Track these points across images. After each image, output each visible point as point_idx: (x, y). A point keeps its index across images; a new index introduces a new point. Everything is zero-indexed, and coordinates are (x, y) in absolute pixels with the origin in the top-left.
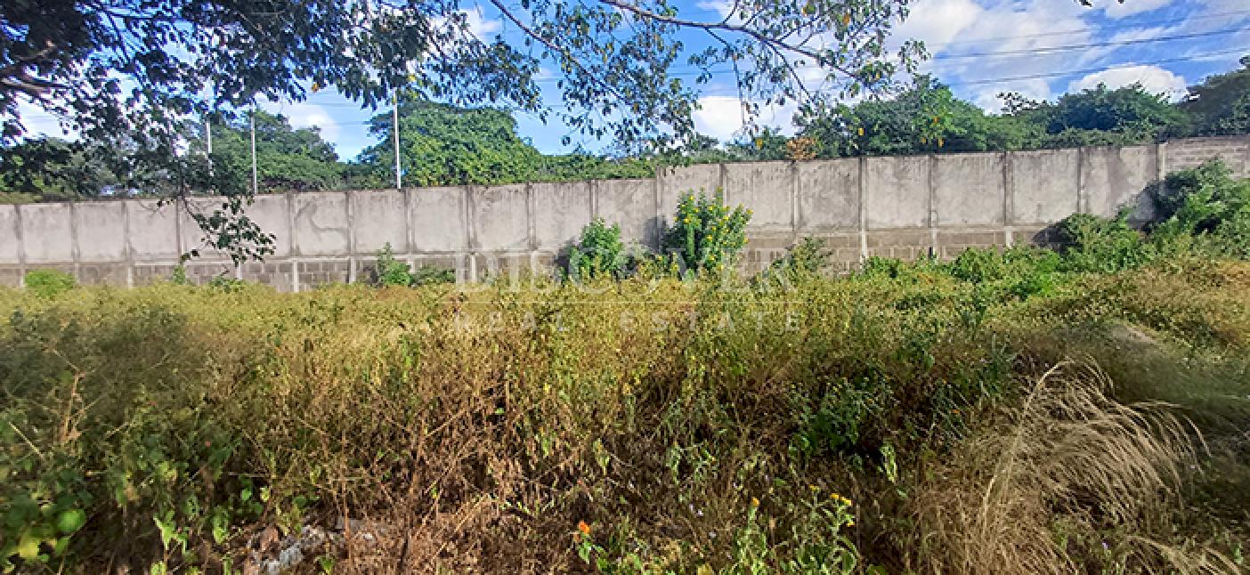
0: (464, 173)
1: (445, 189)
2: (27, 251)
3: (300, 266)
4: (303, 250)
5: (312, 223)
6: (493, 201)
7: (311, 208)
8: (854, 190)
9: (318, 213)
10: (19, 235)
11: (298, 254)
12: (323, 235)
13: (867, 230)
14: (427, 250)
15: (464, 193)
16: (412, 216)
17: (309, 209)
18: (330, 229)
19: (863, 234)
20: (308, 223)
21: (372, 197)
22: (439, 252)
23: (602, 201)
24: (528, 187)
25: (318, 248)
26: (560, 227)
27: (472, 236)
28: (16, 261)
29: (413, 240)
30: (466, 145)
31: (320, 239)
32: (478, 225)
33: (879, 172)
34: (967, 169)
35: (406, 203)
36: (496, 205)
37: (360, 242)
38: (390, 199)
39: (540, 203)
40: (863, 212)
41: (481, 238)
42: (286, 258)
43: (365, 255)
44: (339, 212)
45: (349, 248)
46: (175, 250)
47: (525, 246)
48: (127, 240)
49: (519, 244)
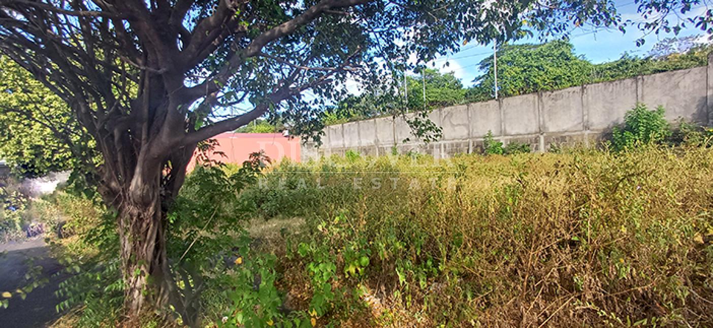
0: (535, 84)
1: (525, 96)
2: (345, 142)
3: (445, 145)
4: (446, 137)
5: (451, 122)
6: (556, 100)
7: (450, 114)
9: (454, 117)
10: (343, 136)
11: (444, 139)
12: (456, 128)
14: (513, 134)
15: (537, 97)
16: (504, 114)
17: (449, 115)
18: (459, 125)
20: (448, 123)
21: (481, 106)
22: (521, 134)
23: (647, 90)
24: (583, 89)
25: (453, 135)
26: (609, 112)
27: (541, 123)
28: (342, 146)
29: (505, 128)
30: (537, 67)
31: (455, 130)
32: (546, 116)
35: (500, 106)
36: (559, 102)
37: (475, 131)
38: (491, 105)
39: (592, 97)
41: (548, 124)
43: (477, 138)
44: (464, 115)
45: (469, 134)
46: (393, 139)
47: (580, 127)
48: (376, 136)
49: (576, 126)
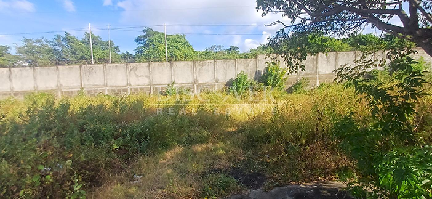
1: (186, 62)
2: (14, 86)
3: (131, 89)
4: (132, 84)
5: (136, 74)
6: (202, 66)
7: (135, 69)
8: (315, 62)
9: (138, 70)
10: (10, 80)
11: (130, 85)
12: (140, 78)
13: (319, 75)
14: (179, 83)
15: (193, 63)
16: (174, 71)
17: (134, 69)
18: (142, 76)
19: (318, 76)
20: (134, 74)
21: (159, 65)
22: (184, 84)
23: (239, 66)
24: (215, 61)
25: (138, 83)
26: (225, 75)
27: (195, 78)
28: (9, 90)
29: (174, 80)
31: (139, 80)
32: (197, 74)
33: (322, 57)
34: (346, 56)
35: (171, 66)
36: (204, 67)
37: (154, 80)
38: (165, 65)
39: (219, 67)
40: (318, 69)
41: (198, 79)
42: (125, 87)
43: (156, 85)
44: (146, 70)
45: (150, 83)
46: (80, 85)
47: (214, 81)
48: (58, 81)
49: (212, 80)
